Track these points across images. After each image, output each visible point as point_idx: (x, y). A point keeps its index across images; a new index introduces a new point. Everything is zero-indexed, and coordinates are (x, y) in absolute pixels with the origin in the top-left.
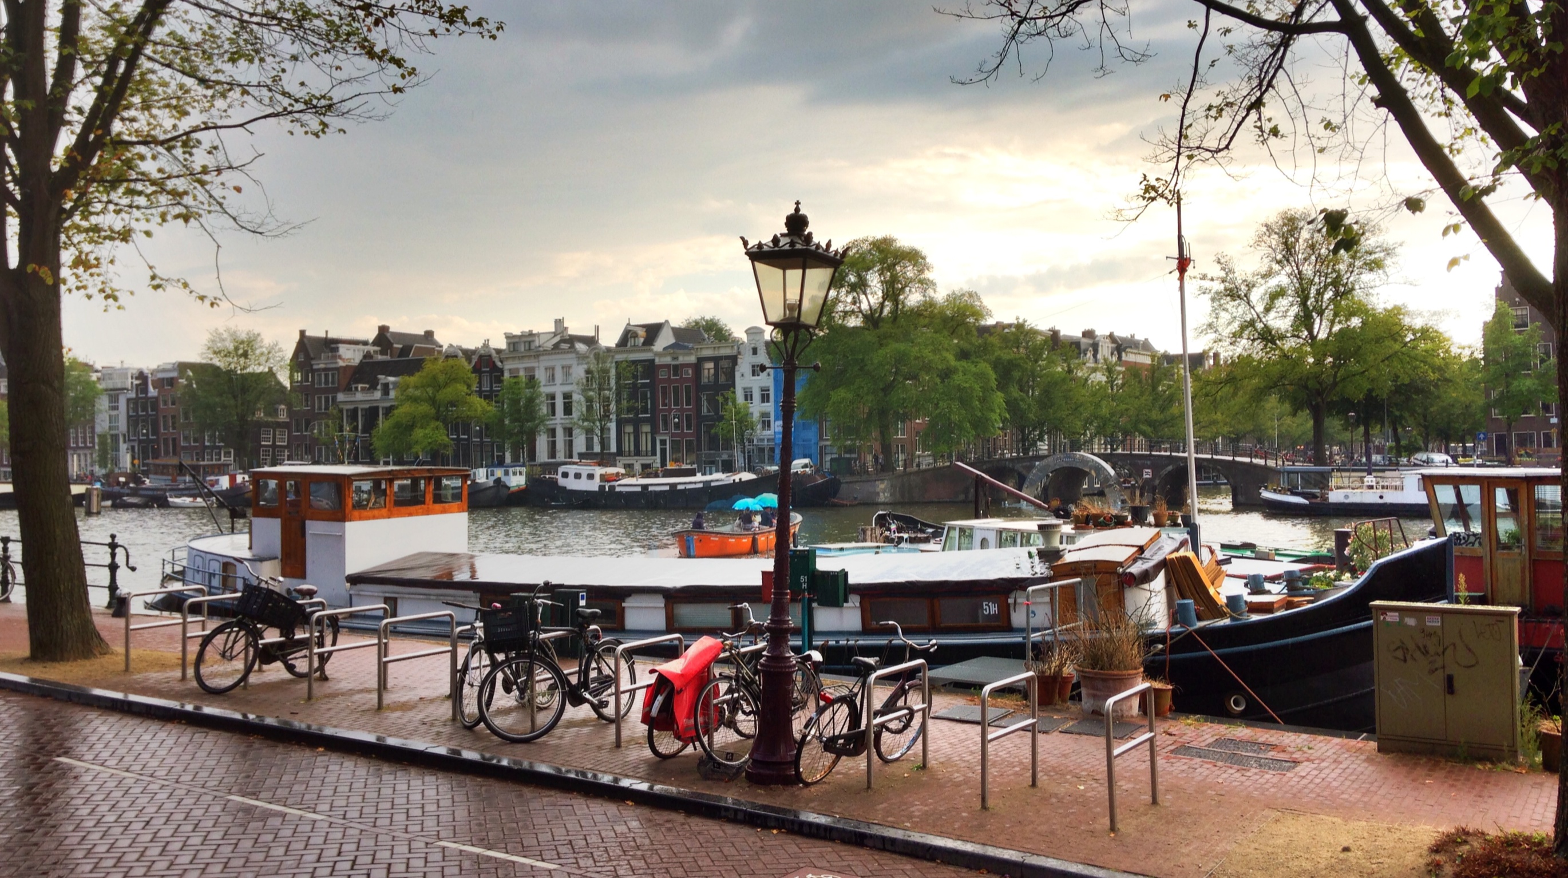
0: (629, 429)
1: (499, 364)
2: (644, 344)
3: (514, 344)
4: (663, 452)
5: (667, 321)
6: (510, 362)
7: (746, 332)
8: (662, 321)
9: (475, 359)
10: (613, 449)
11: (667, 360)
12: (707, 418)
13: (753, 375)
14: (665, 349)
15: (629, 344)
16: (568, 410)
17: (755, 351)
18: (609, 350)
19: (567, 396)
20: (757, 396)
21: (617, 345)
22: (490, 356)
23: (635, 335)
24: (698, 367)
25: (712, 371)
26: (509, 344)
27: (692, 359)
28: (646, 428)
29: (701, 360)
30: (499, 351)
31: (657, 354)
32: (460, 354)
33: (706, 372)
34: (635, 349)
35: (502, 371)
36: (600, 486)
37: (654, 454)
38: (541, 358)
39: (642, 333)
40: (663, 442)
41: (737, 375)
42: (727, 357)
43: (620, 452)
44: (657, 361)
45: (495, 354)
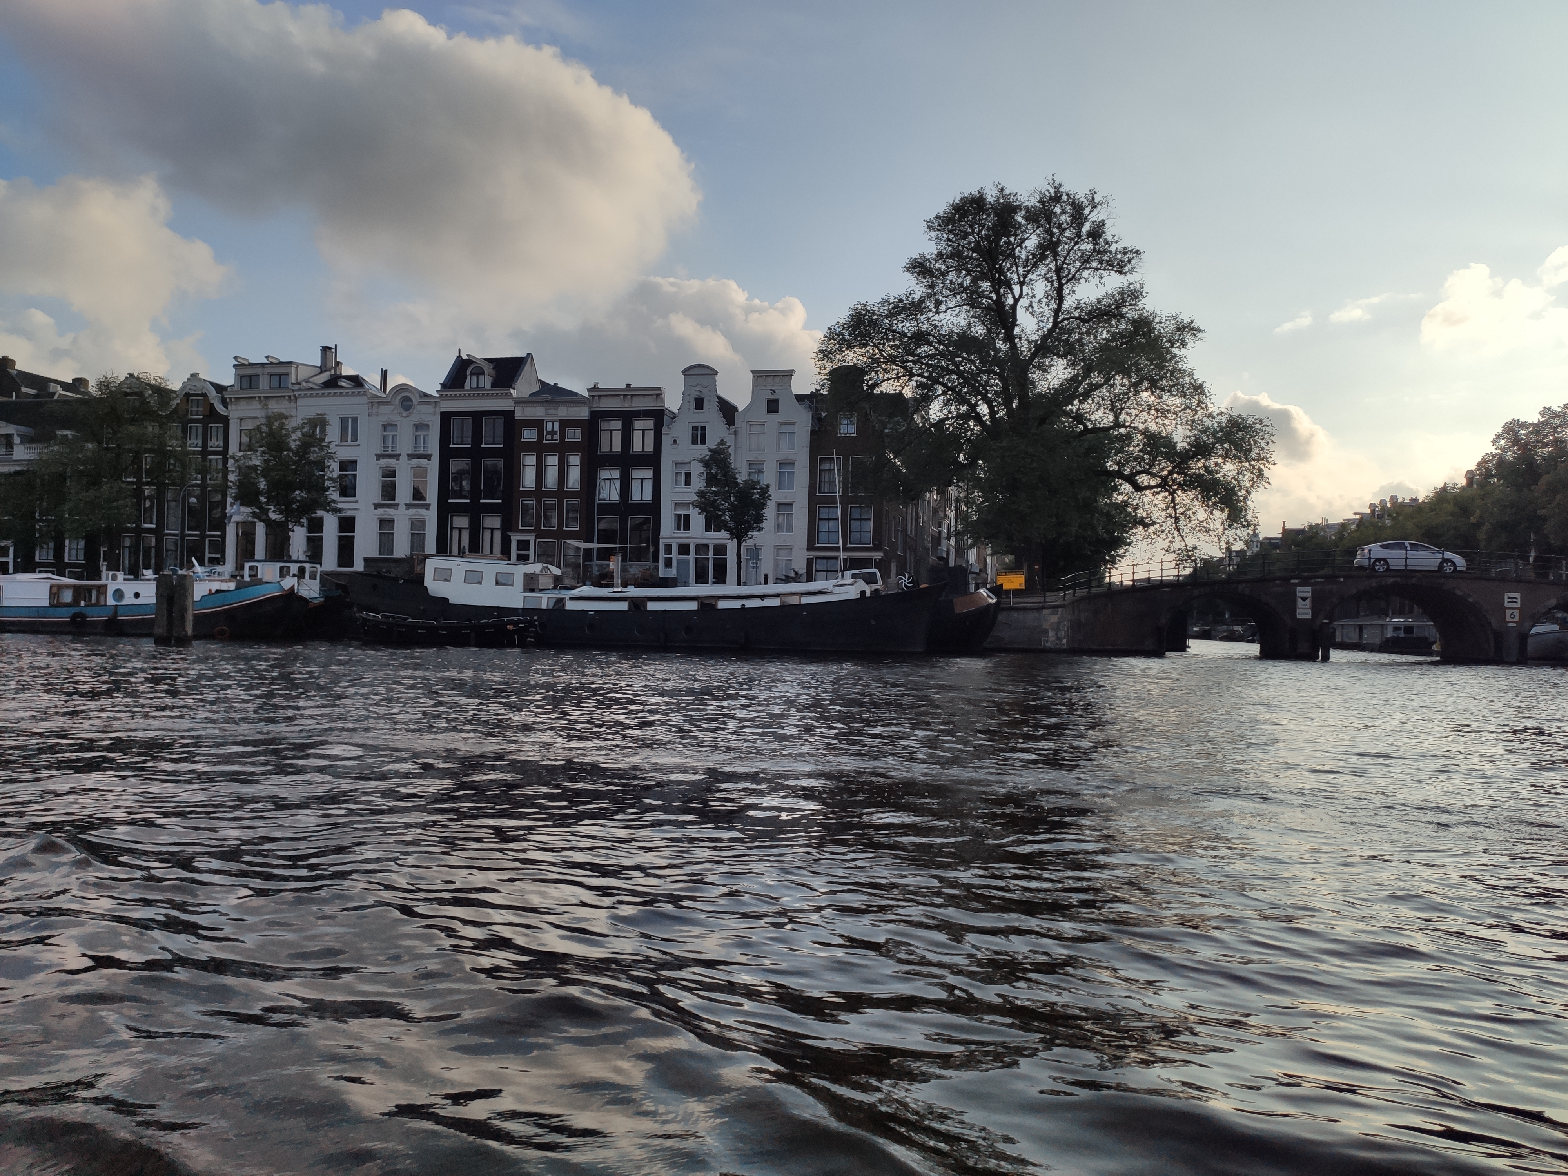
0: (462, 521)
1: (220, 408)
2: (494, 385)
3: (250, 376)
5: (528, 357)
6: (243, 405)
7: (685, 372)
8: (520, 354)
9: (176, 400)
11: (537, 413)
12: (608, 508)
13: (694, 442)
14: (531, 395)
15: (467, 386)
16: (347, 487)
17: (699, 404)
18: (426, 393)
19: (347, 466)
20: (698, 474)
21: (443, 386)
22: (204, 395)
23: (479, 372)
24: (591, 426)
25: (617, 435)
26: (241, 378)
27: (582, 413)
28: (493, 522)
29: (595, 416)
30: (220, 388)
31: (519, 402)
33: (606, 435)
34: (478, 393)
35: (225, 420)
36: (529, 601)
38: (300, 402)
39: (488, 368)
40: (523, 545)
41: (666, 441)
42: (647, 414)
44: (519, 414)
45: (212, 393)
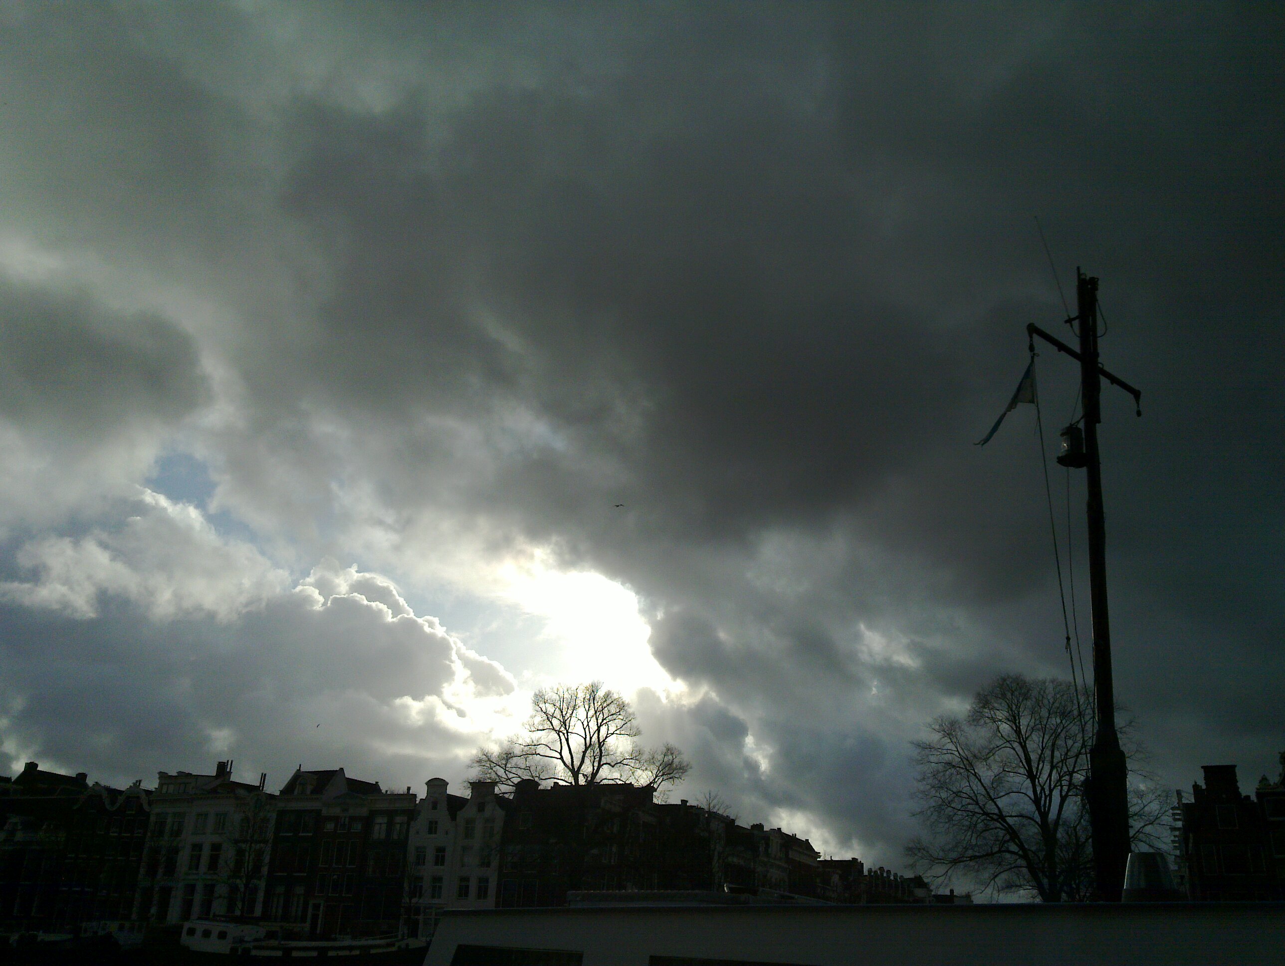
0: (280, 889)
1: (146, 807)
2: (312, 793)
3: (168, 785)
4: (315, 917)
5: (342, 769)
6: (159, 806)
7: (428, 783)
8: (336, 768)
9: (121, 799)
10: (258, 912)
11: (336, 811)
13: (430, 832)
14: (335, 798)
15: (296, 792)
16: (213, 864)
17: (435, 806)
18: (271, 797)
19: (216, 847)
20: (430, 856)
21: (281, 792)
22: (138, 797)
23: (304, 782)
24: (368, 821)
25: (384, 827)
26: (161, 785)
27: (364, 812)
28: (300, 890)
29: (373, 814)
30: (148, 793)
31: (325, 804)
32: (105, 794)
33: (377, 827)
34: (302, 798)
35: (147, 816)
36: (232, 949)
37: (303, 919)
38: (195, 803)
39: (312, 780)
40: (317, 907)
41: (412, 832)
42: (403, 813)
43: (266, 916)
44: (325, 812)
45: (143, 796)
